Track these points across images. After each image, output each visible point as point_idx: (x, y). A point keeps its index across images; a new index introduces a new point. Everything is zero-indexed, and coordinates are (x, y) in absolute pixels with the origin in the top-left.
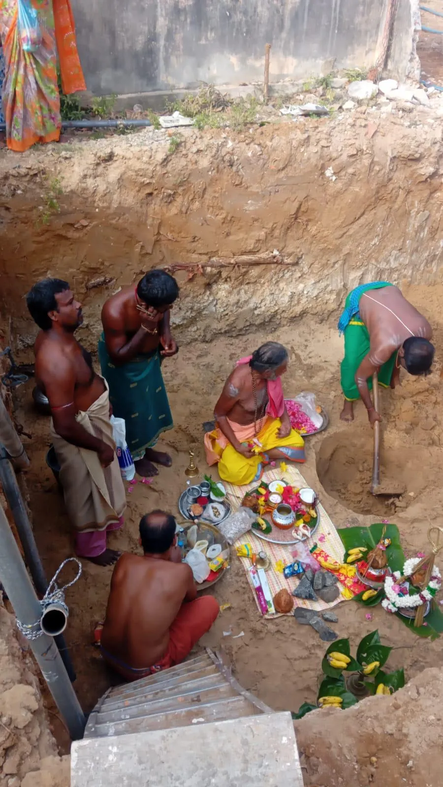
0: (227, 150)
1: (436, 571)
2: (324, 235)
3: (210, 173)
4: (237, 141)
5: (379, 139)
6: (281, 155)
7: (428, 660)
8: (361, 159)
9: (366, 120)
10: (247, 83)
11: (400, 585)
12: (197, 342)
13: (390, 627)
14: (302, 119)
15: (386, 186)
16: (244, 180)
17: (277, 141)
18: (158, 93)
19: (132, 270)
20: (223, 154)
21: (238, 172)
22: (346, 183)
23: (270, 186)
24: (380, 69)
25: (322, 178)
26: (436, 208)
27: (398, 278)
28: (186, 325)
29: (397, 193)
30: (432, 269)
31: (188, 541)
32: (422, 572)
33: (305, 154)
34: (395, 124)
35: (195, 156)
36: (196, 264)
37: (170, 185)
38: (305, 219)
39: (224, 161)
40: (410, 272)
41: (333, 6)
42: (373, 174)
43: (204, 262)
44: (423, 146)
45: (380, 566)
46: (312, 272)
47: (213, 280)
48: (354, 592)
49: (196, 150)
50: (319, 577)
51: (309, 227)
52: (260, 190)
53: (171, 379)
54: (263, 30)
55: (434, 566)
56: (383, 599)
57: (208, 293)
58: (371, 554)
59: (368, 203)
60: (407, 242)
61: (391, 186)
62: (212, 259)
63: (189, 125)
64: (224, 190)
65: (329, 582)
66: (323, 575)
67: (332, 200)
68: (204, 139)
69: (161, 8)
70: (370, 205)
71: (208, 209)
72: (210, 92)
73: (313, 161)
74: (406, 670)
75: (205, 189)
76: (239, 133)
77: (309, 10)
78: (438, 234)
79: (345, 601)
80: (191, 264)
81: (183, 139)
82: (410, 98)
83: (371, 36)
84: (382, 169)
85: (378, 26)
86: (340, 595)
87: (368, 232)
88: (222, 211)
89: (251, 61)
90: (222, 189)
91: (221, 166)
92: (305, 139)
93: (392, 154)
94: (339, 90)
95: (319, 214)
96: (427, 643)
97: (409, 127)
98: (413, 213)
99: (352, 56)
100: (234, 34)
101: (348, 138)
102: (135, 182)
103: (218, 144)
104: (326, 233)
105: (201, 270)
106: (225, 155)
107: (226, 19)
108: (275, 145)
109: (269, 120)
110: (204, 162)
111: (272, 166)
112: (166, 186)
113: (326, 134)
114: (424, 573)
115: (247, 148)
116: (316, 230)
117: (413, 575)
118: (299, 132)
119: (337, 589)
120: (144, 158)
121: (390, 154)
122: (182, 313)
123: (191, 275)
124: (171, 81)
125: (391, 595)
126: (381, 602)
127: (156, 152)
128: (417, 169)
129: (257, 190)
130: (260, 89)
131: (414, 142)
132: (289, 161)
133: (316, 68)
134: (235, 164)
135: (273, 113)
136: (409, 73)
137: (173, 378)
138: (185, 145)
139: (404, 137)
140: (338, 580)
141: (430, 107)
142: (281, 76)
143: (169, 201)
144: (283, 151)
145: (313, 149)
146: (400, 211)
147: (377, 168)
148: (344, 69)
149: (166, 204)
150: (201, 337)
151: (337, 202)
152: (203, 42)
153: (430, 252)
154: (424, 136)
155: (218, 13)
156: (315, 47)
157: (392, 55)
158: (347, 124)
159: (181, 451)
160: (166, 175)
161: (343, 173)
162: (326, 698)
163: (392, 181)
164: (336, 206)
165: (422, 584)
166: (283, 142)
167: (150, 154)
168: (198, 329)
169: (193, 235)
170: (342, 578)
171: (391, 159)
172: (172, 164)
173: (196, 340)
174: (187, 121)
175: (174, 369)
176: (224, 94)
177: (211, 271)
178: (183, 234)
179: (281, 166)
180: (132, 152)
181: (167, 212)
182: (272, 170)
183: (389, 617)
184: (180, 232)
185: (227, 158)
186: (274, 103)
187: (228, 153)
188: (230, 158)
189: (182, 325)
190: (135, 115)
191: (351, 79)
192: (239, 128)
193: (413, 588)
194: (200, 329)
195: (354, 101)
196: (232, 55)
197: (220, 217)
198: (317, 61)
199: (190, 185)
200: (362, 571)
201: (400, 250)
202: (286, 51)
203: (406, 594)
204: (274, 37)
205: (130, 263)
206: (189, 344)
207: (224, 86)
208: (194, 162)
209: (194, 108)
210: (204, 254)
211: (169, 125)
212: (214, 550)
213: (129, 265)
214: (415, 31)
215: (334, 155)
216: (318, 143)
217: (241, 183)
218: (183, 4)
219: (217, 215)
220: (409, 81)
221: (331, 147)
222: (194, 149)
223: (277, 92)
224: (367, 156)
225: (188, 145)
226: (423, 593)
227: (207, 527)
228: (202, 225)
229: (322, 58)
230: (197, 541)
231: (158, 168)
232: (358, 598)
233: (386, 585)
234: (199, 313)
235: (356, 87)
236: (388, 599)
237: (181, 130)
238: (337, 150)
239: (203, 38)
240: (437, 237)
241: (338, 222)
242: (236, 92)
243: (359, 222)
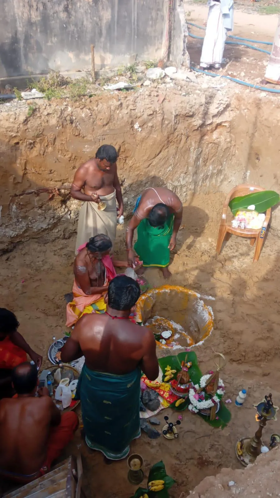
0: (68, 113)
1: (221, 383)
2: (137, 166)
3: (57, 128)
4: (74, 107)
5: (166, 103)
6: (104, 116)
7: (220, 443)
8: (156, 117)
9: (157, 92)
10: (81, 70)
11: (199, 394)
12: (59, 239)
13: (194, 423)
14: (116, 92)
15: (173, 133)
16: (81, 132)
17: (100, 107)
18: (21, 77)
19: (8, 194)
20: (65, 116)
21: (76, 127)
22: (148, 133)
23: (99, 136)
24: (165, 61)
25: (133, 130)
26: (205, 146)
27: (186, 191)
28: (50, 228)
29: (181, 138)
30: (207, 184)
31: (55, 380)
32: (212, 384)
33: (120, 115)
34: (176, 94)
35: (47, 118)
36: (54, 188)
37: (31, 137)
38: (124, 156)
39: (66, 121)
40: (193, 187)
41: (133, 21)
42: (164, 126)
43: (59, 186)
44: (194, 107)
45: (185, 382)
46: (132, 190)
47: (66, 198)
48: (169, 402)
49: (47, 113)
50: (146, 395)
51: (127, 161)
52: (92, 139)
53: (42, 265)
54: (89, 36)
55: (220, 379)
56: (189, 404)
57: (64, 206)
58: (179, 375)
59: (163, 145)
60: (190, 168)
61: (176, 134)
62: (64, 184)
63: (42, 98)
64: (68, 139)
65: (153, 397)
66: (149, 393)
67: (140, 144)
68: (52, 106)
69: (19, 22)
70: (163, 146)
71: (59, 152)
72: (56, 76)
73: (126, 118)
74: (207, 452)
75: (55, 139)
76: (75, 102)
77: (118, 23)
78: (208, 162)
79: (164, 409)
80: (50, 188)
81: (37, 107)
82: (185, 79)
83: (158, 40)
84: (170, 123)
85: (162, 33)
86: (161, 405)
87: (165, 163)
88: (68, 153)
89: (82, 56)
90: (66, 138)
91: (65, 124)
92: (119, 105)
93: (175, 113)
94: (140, 74)
95: (133, 153)
96: (220, 431)
97: (185, 96)
98: (192, 150)
99: (147, 53)
100: (70, 39)
101: (147, 103)
102: (6, 136)
103: (61, 109)
104: (138, 165)
105: (58, 192)
106: (67, 116)
107: (64, 29)
108: (99, 109)
109: (96, 93)
110: (53, 121)
111: (99, 123)
112: (27, 137)
113: (132, 101)
114: (213, 385)
115: (81, 112)
116: (132, 163)
117: (206, 386)
118: (115, 101)
119: (159, 401)
120: (11, 120)
121: (174, 113)
122: (47, 221)
123: (51, 195)
124: (30, 69)
125: (193, 401)
126: (188, 407)
127: (19, 115)
128: (191, 122)
129: (90, 139)
130: (90, 74)
131: (188, 105)
132: (110, 120)
133: (126, 61)
134: (74, 121)
135: (98, 89)
136: (183, 62)
137: (44, 265)
138: (39, 110)
139: (182, 102)
140: (159, 394)
141: (198, 83)
142: (103, 66)
143: (31, 147)
144: (105, 113)
145: (125, 111)
146: (184, 149)
147: (166, 122)
148: (143, 61)
149: (29, 149)
150: (62, 236)
151: (143, 145)
152: (49, 44)
153: (204, 173)
154: (194, 101)
155: (58, 26)
156: (123, 47)
157: (172, 51)
158: (145, 95)
159: (49, 315)
160: (27, 130)
161: (145, 126)
162: (153, 482)
163: (176, 131)
164: (143, 148)
165: (213, 392)
166: (105, 107)
167: (15, 117)
168: (59, 231)
169: (49, 169)
170: (162, 393)
171: (175, 116)
172: (31, 123)
173: (58, 238)
174: (40, 95)
175: (44, 259)
176: (66, 77)
177: (64, 192)
178: (43, 169)
179: (105, 123)
180: (2, 116)
181: (30, 155)
182: (99, 125)
183: (194, 416)
184: (41, 167)
185: (68, 118)
186: (99, 82)
187: (69, 115)
188: (71, 118)
189: (48, 229)
190: (6, 91)
191: (147, 67)
192: (75, 98)
193: (208, 395)
194: (61, 231)
195: (150, 80)
196: (70, 52)
197: (67, 157)
198: (125, 56)
199: (44, 136)
200: (174, 387)
201: (185, 173)
202: (105, 49)
203: (203, 399)
204: (96, 40)
205: (7, 190)
206: (53, 241)
207: (66, 72)
208: (46, 121)
209: (45, 86)
210: (58, 181)
211: (29, 98)
212: (73, 384)
213: (6, 191)
214: (185, 36)
215: (139, 115)
216: (127, 107)
217: (79, 134)
218: (34, 20)
219: (65, 156)
220: (184, 68)
221: (136, 110)
222: (45, 113)
223: (101, 76)
224: (160, 114)
225: (41, 110)
226: (213, 398)
227: (68, 368)
228: (56, 162)
229: (128, 54)
230: (61, 379)
231: (21, 126)
232: (172, 406)
233: (190, 395)
234: (59, 220)
235: (151, 72)
236: (192, 404)
237: (37, 101)
238: (140, 112)
239: (50, 41)
240: (208, 164)
241: (145, 158)
242: (74, 76)
243: (158, 157)
